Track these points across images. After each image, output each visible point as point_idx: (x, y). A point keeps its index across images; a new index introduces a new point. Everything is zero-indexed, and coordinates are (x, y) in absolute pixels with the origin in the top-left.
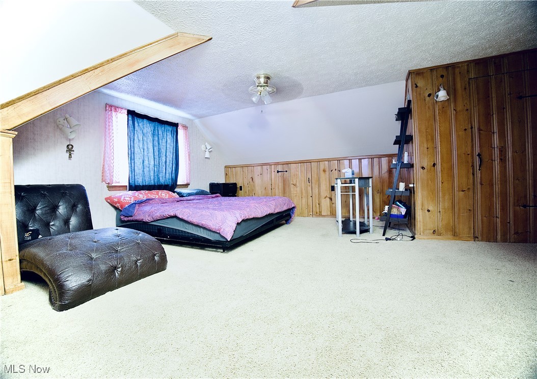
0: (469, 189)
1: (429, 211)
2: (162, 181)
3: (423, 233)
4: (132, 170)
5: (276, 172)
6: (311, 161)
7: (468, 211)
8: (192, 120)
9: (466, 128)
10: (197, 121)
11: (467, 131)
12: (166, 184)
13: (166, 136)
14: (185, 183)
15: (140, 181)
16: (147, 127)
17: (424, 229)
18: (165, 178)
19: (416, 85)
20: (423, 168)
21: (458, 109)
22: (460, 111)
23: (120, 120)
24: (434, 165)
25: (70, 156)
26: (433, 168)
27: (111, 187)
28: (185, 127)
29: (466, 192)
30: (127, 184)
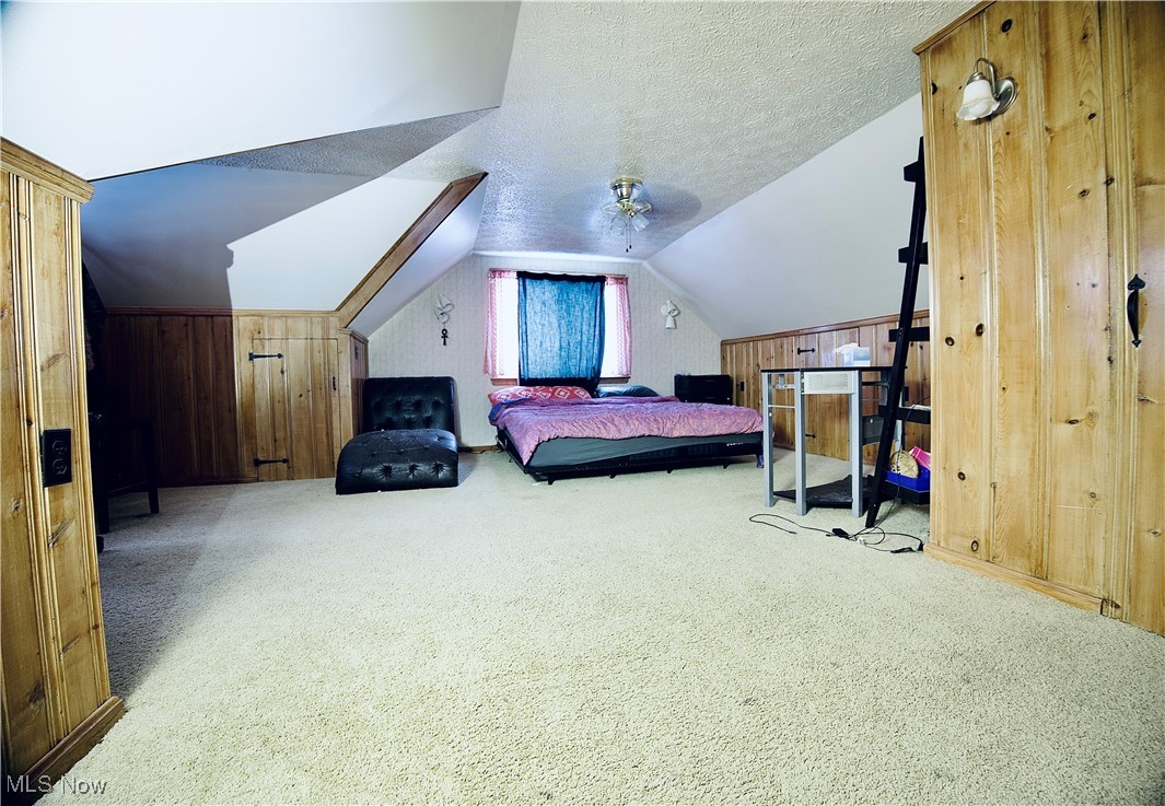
0: (1091, 415)
1: (962, 476)
2: (574, 372)
3: (947, 541)
4: (524, 357)
5: (795, 351)
6: (858, 324)
7: (1087, 497)
8: (640, 264)
9: (1087, 187)
10: (645, 264)
11: (1088, 199)
12: (582, 376)
13: (581, 297)
14: (616, 374)
15: (535, 372)
16: (548, 291)
17: (948, 532)
18: (579, 368)
19: (934, 85)
20: (950, 341)
21: (1058, 125)
22: (1064, 129)
23: (507, 287)
24: (980, 330)
25: (445, 344)
26: (975, 339)
27: (496, 382)
28: (621, 280)
29: (1082, 426)
30: (517, 377)
